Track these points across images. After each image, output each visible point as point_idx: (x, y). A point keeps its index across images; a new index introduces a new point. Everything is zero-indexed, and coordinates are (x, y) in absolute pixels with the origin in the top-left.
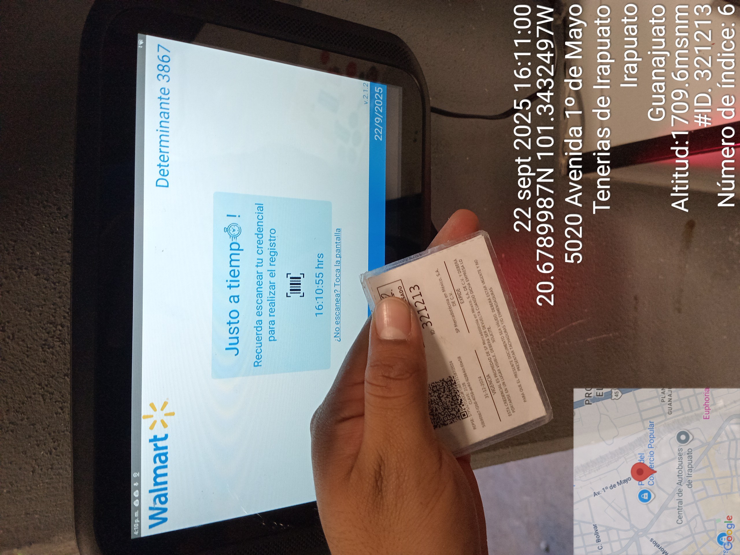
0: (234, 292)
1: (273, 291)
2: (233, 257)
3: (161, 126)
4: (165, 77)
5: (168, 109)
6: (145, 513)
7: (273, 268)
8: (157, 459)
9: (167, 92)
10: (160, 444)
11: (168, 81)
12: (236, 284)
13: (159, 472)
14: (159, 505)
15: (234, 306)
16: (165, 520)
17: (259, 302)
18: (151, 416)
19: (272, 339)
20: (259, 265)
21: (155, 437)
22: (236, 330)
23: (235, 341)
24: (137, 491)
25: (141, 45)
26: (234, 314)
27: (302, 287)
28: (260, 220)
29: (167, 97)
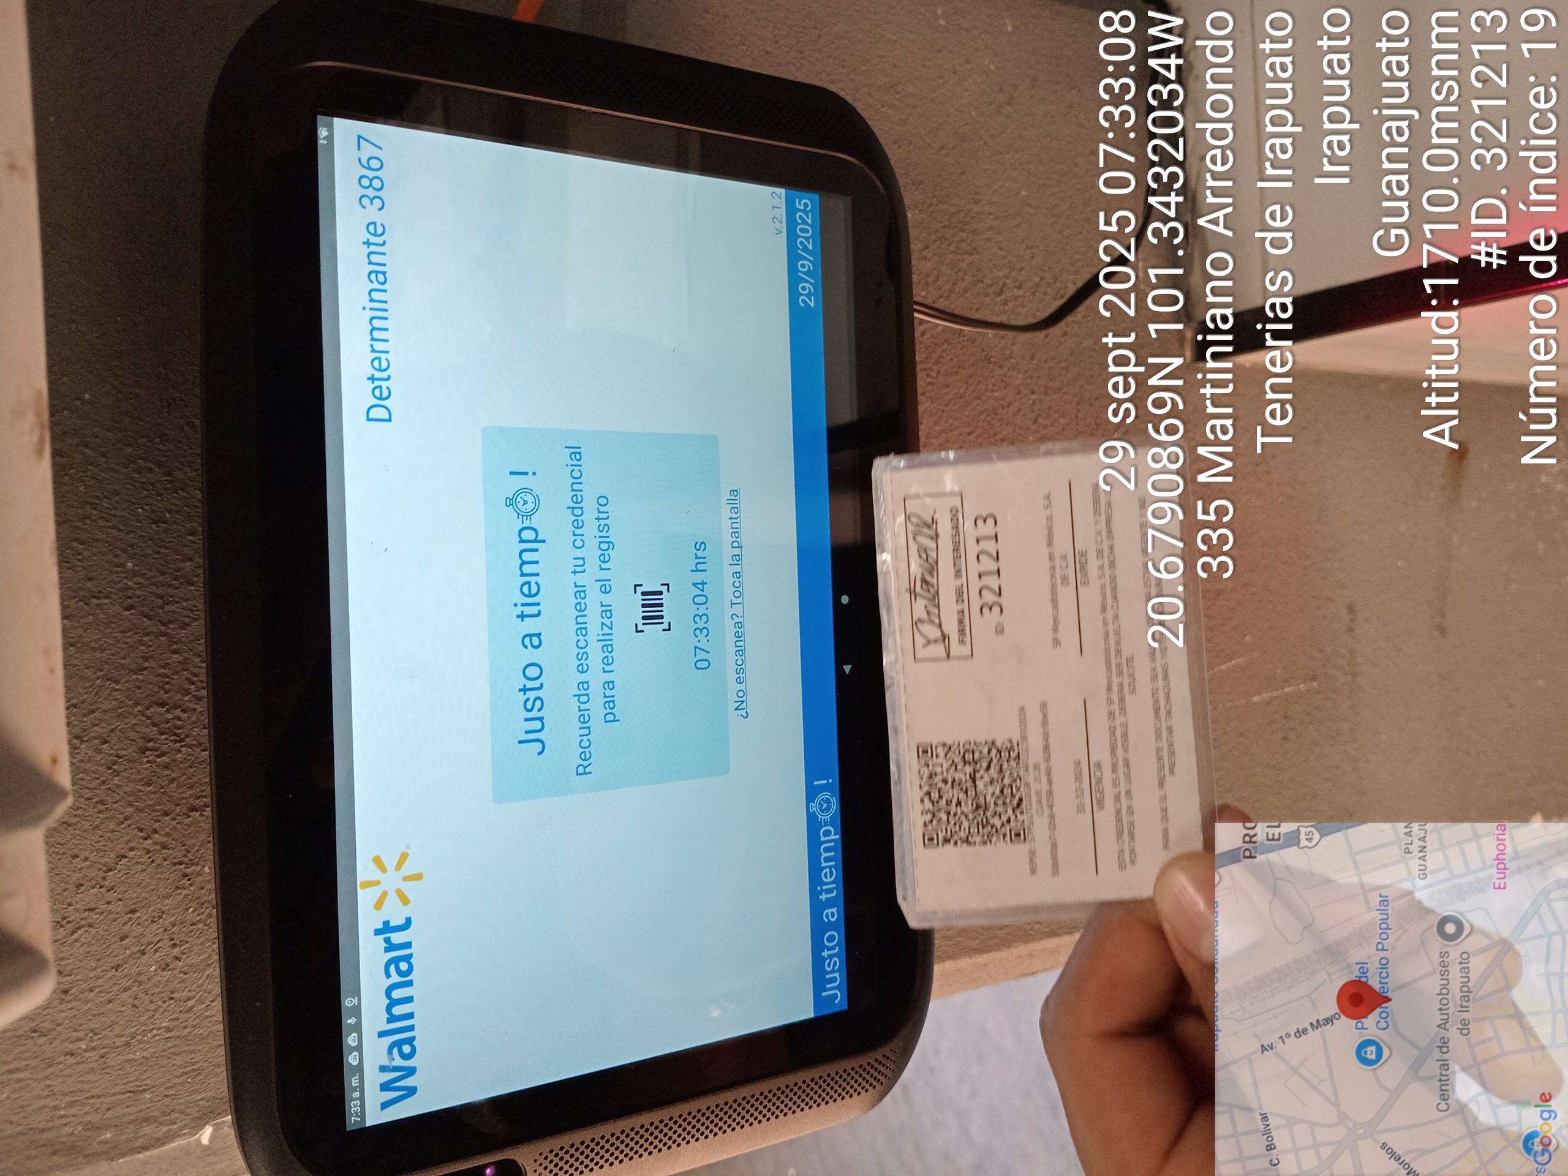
0: (531, 626)
1: (607, 622)
2: (527, 557)
3: (372, 300)
4: (375, 201)
5: (384, 265)
6: (372, 1079)
7: (604, 575)
8: (392, 968)
9: (380, 230)
10: (397, 938)
11: (380, 209)
12: (534, 610)
13: (397, 994)
14: (398, 1062)
15: (532, 655)
16: (412, 1091)
17: (582, 644)
18: (378, 883)
19: (610, 717)
20: (578, 569)
21: (386, 923)
22: (538, 703)
23: (537, 725)
24: (355, 1034)
25: (325, 138)
26: (533, 672)
27: (666, 611)
28: (577, 480)
29: (379, 240)
